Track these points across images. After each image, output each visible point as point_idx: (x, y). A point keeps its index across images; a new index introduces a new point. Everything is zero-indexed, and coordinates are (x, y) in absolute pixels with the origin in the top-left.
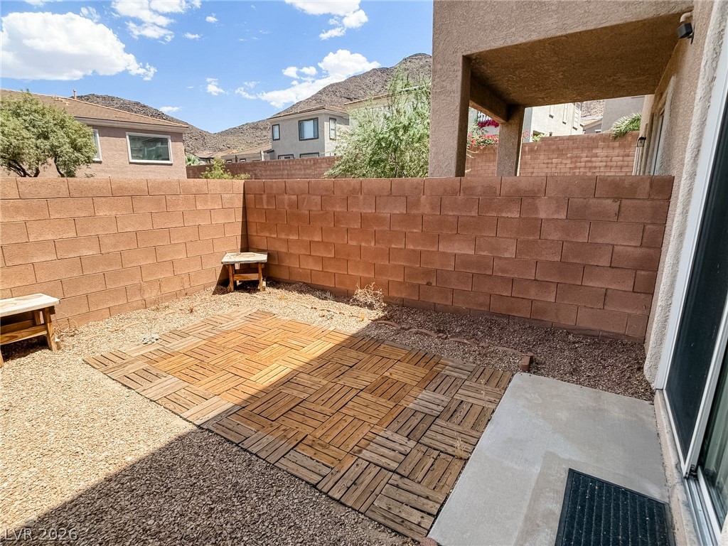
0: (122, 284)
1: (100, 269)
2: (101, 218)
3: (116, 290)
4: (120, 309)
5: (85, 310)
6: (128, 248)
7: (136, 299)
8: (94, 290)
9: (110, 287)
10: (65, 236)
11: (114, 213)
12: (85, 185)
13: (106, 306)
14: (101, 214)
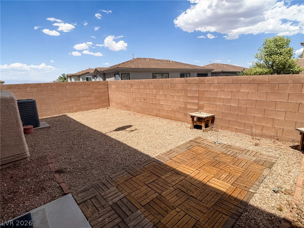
0: (244, 121)
1: (237, 112)
2: (242, 92)
3: (241, 123)
4: (241, 131)
5: (227, 125)
6: (251, 107)
7: (248, 130)
8: (232, 120)
9: (239, 121)
10: (227, 97)
11: (248, 91)
12: (239, 79)
13: (235, 127)
14: (242, 90)
